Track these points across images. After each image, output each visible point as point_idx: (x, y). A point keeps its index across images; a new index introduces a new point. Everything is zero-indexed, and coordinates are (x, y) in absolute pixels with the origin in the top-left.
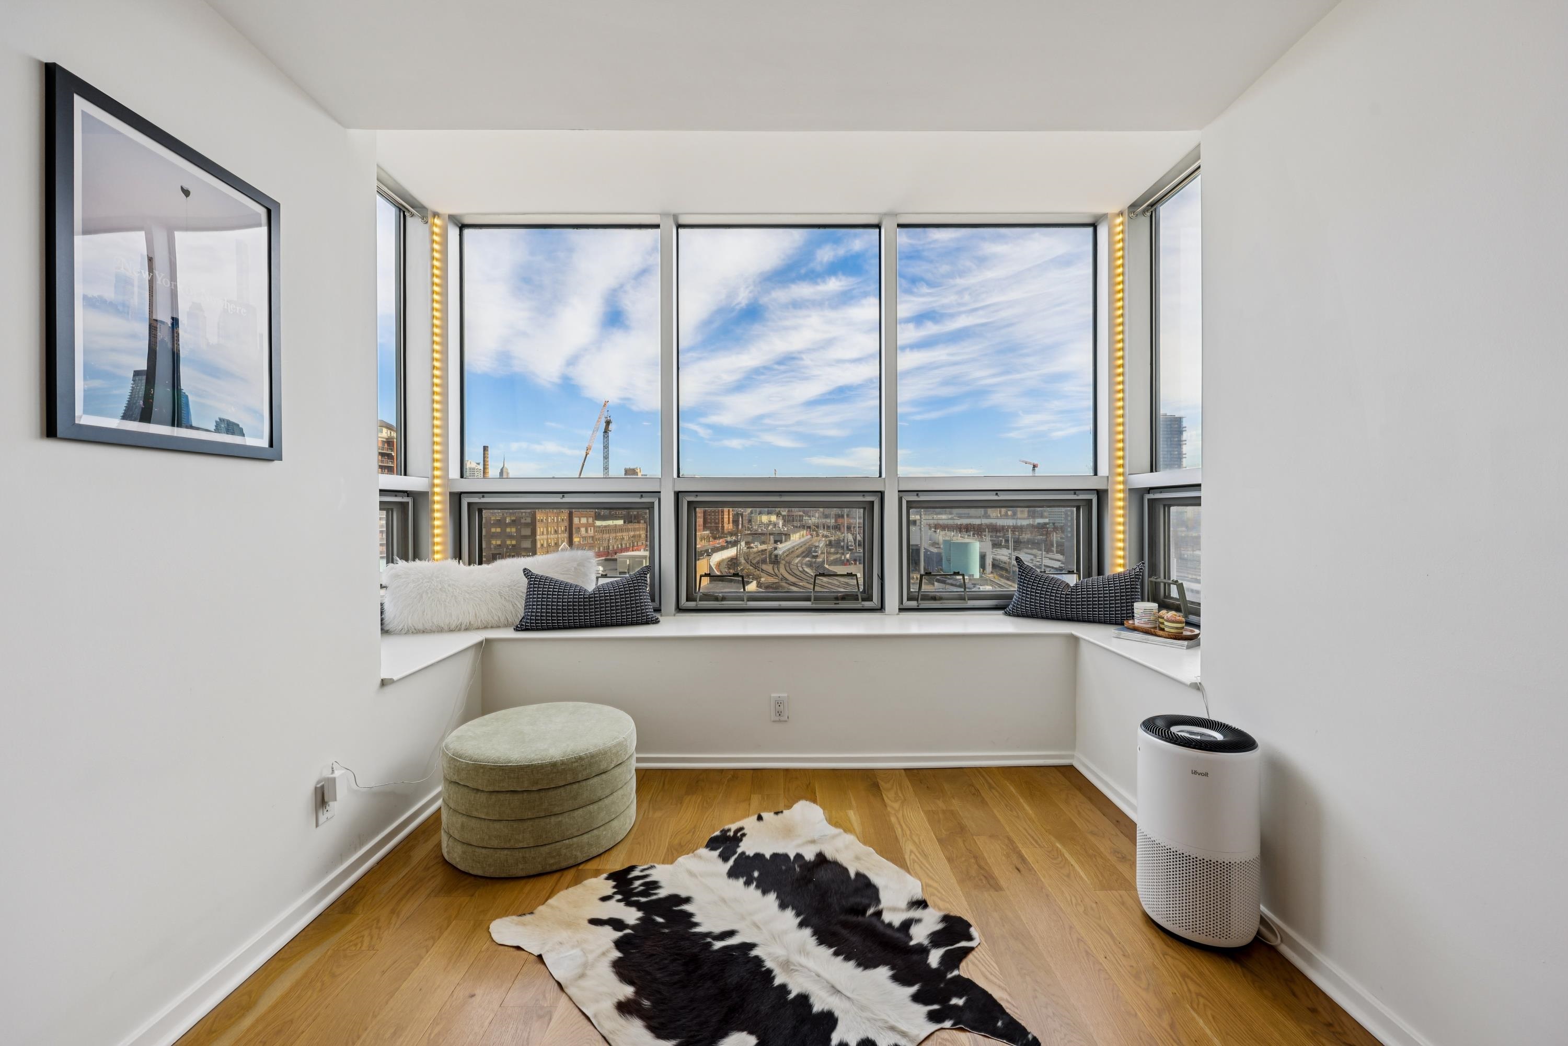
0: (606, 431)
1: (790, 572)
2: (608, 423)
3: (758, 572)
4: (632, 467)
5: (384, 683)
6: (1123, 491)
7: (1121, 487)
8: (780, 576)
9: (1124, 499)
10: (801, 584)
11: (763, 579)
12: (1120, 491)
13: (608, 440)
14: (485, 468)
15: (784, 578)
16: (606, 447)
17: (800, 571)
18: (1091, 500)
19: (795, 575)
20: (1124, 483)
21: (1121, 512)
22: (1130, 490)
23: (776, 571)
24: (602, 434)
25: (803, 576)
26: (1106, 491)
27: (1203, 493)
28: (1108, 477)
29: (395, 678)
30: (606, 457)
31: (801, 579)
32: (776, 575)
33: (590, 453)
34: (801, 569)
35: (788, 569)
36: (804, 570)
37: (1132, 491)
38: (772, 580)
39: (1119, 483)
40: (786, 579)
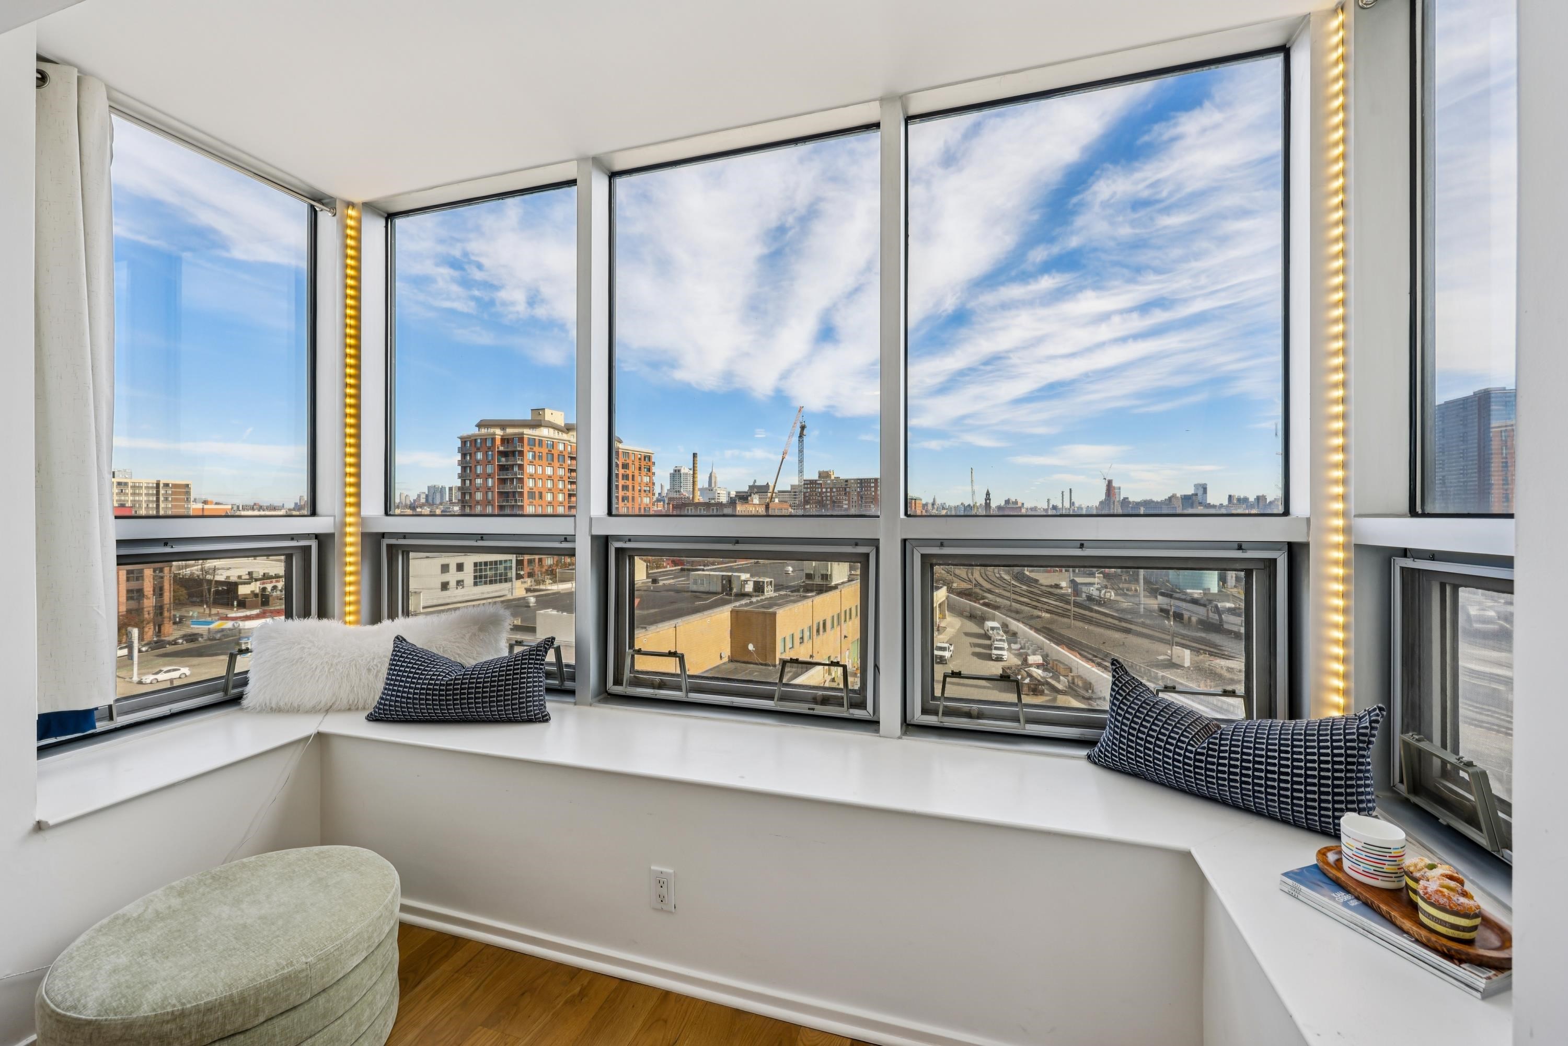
0: (801, 436)
1: (986, 577)
2: (803, 428)
3: (950, 577)
4: (825, 470)
5: (40, 827)
6: (1345, 547)
7: (1339, 538)
8: (974, 582)
9: (1345, 563)
10: (997, 591)
11: (955, 585)
12: (1336, 546)
13: (803, 444)
14: (694, 473)
15: (978, 584)
16: (801, 451)
17: (998, 578)
18: (1274, 561)
19: (992, 582)
20: (1347, 530)
21: (1339, 587)
22: (1358, 546)
23: (970, 575)
24: (797, 439)
25: (999, 582)
26: (1306, 545)
27: (1519, 575)
28: (1308, 520)
29: (51, 822)
30: (801, 461)
31: (998, 586)
32: (970, 581)
33: (787, 457)
34: (998, 575)
35: (984, 575)
36: (1001, 577)
37: (1361, 548)
38: (964, 586)
39: (1336, 530)
40: (981, 586)
